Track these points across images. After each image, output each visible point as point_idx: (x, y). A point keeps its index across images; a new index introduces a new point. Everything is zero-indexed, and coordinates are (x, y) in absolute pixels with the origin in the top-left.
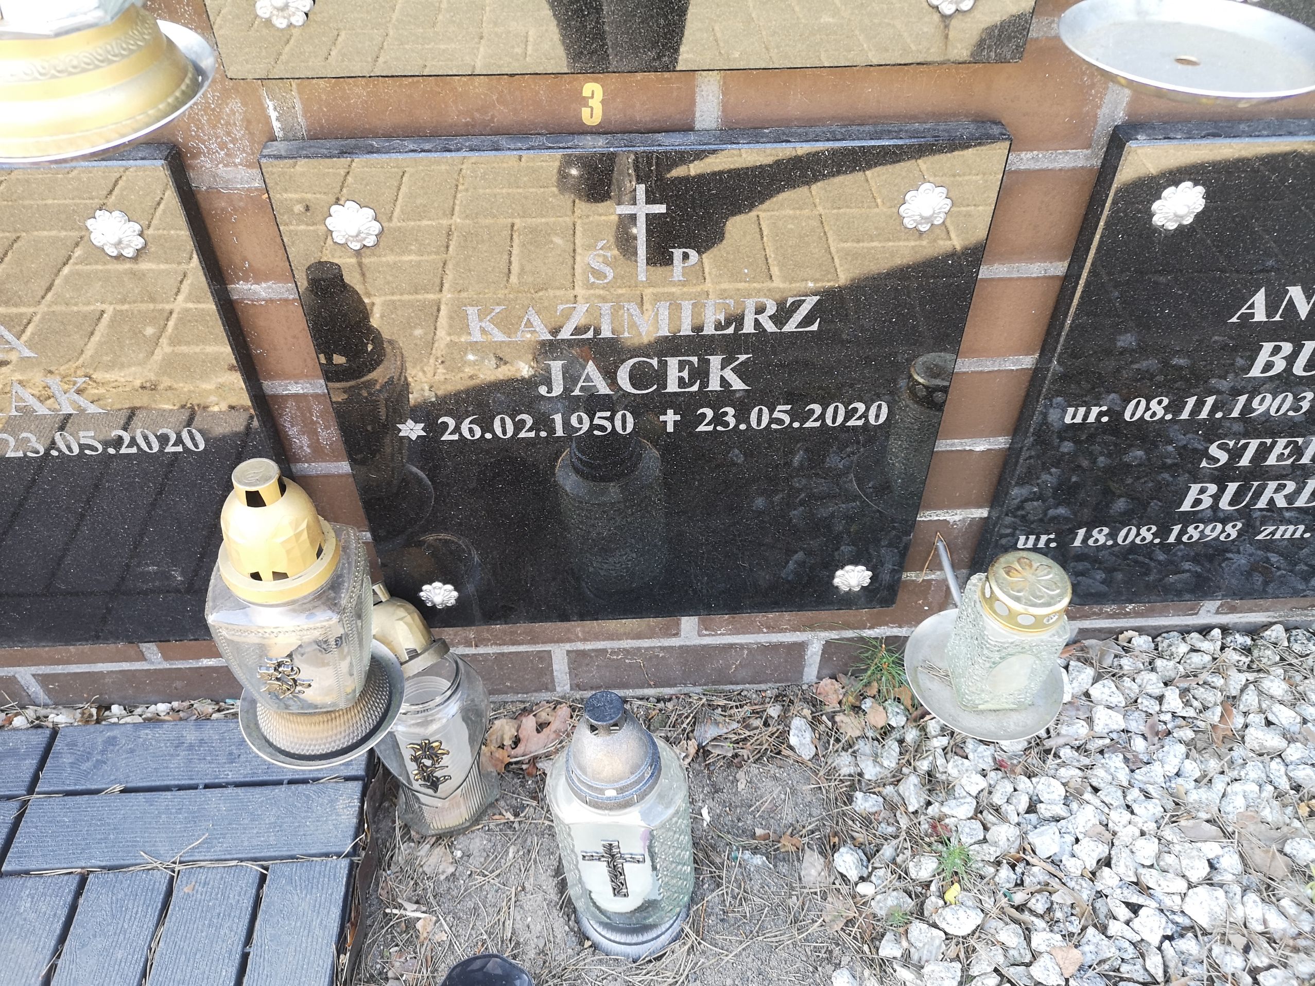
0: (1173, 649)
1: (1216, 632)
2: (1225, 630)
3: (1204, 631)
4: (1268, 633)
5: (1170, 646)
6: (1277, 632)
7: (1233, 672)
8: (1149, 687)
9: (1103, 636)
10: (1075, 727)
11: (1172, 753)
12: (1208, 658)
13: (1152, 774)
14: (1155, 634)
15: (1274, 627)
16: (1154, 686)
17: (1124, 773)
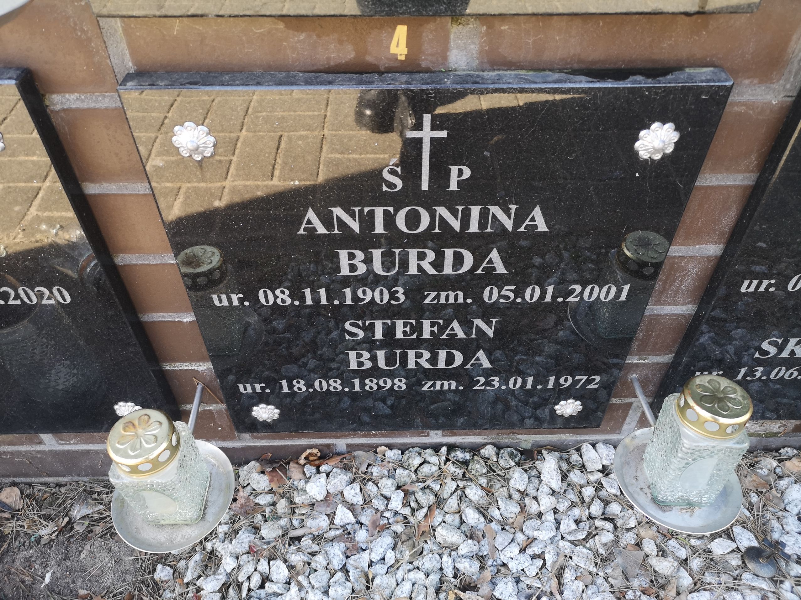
0: (410, 461)
1: (444, 450)
2: (451, 448)
3: (436, 448)
4: (483, 451)
5: (409, 458)
6: (488, 451)
7: (448, 480)
8: (384, 490)
9: (366, 449)
10: (318, 521)
11: (380, 544)
12: (435, 468)
13: (361, 560)
14: (403, 449)
15: (487, 447)
16: (388, 490)
17: (338, 559)
